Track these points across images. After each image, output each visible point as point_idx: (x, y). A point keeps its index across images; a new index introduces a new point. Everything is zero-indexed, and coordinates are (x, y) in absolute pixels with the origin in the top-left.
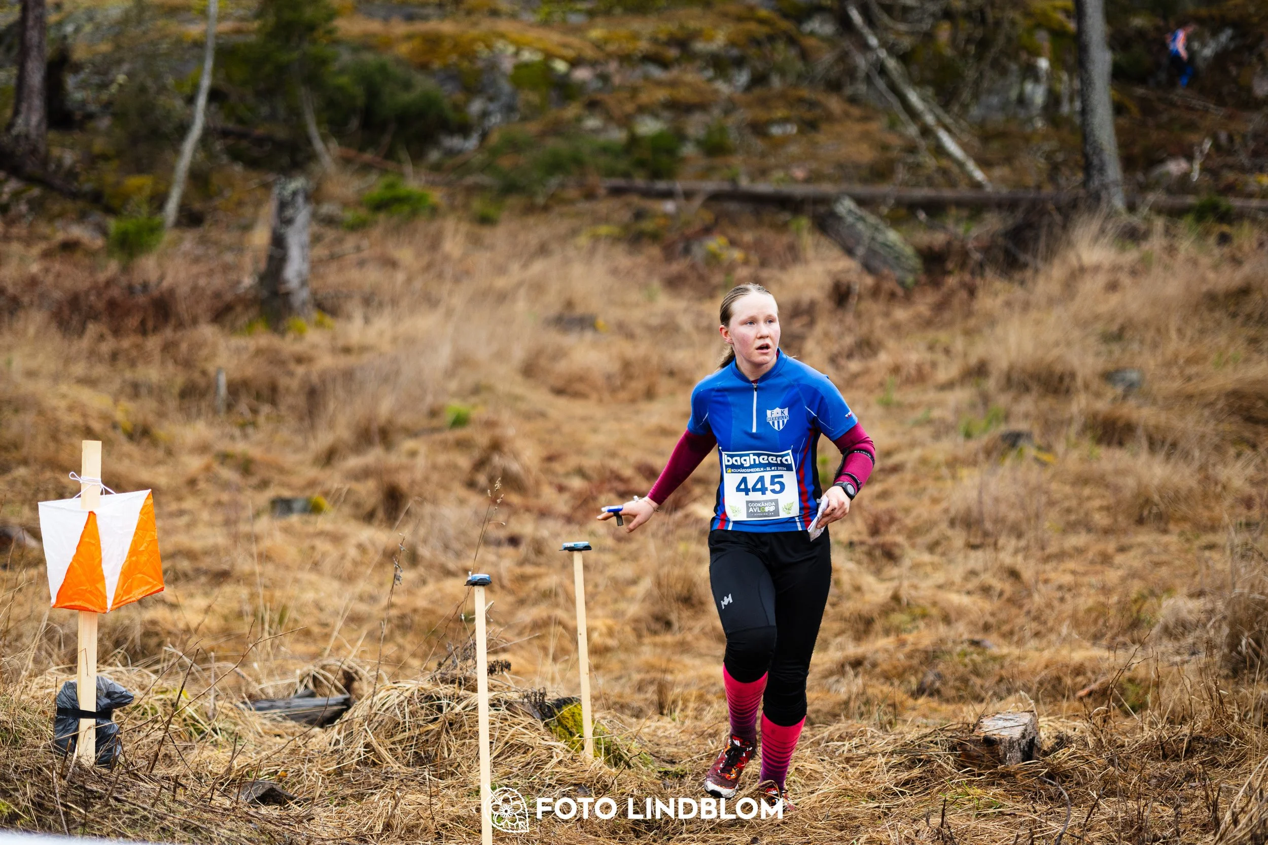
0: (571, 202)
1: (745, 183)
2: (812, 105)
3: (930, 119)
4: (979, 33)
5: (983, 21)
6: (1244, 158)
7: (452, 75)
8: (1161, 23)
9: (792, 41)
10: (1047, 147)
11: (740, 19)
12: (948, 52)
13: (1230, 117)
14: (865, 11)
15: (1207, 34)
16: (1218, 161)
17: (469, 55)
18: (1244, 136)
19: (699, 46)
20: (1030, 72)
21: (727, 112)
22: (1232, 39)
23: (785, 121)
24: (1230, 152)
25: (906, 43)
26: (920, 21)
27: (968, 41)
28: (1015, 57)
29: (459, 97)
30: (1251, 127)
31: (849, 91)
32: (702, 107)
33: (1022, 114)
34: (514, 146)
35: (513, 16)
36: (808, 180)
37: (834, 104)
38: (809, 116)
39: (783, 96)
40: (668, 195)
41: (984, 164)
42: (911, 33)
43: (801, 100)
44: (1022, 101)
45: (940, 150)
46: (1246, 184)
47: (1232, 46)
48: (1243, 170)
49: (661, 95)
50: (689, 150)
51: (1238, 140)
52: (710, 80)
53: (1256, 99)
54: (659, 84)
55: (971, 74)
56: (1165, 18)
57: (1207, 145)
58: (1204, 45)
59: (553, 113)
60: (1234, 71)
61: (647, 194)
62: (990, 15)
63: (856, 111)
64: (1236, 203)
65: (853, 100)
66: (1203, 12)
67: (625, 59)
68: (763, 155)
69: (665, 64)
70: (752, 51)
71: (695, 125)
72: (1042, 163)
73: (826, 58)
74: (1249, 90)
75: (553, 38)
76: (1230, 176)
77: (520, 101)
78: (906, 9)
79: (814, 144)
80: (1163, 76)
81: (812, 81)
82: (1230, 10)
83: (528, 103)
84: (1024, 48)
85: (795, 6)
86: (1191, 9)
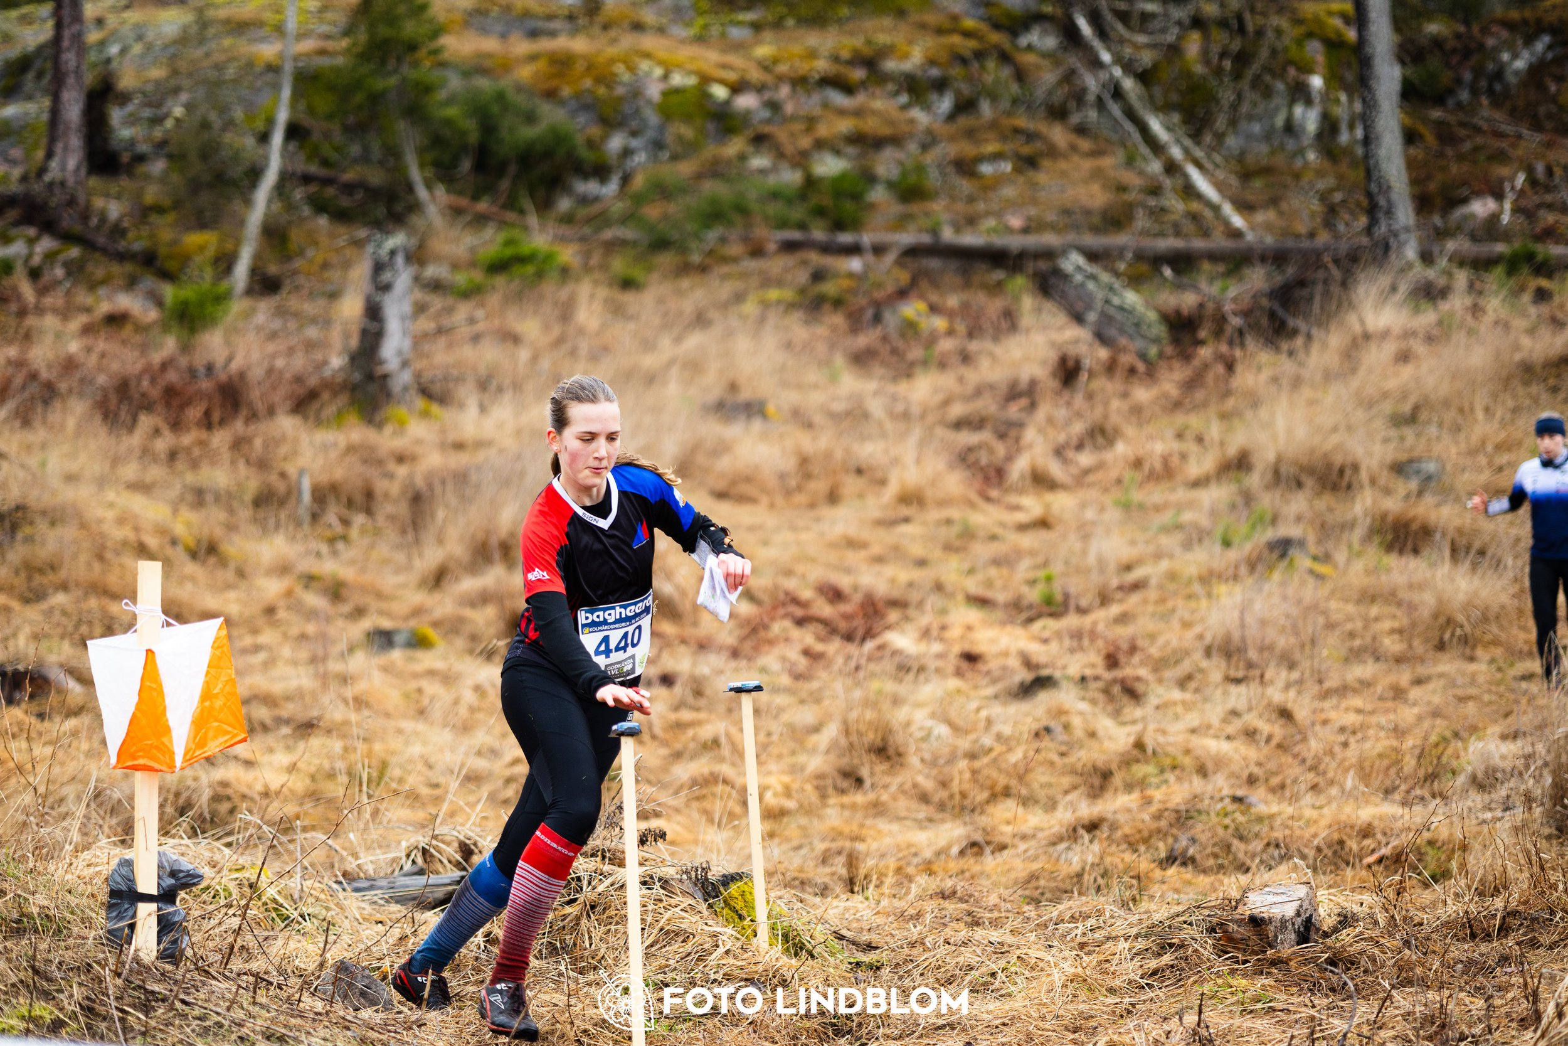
0: (735, 260)
1: (948, 235)
2: (1031, 136)
3: (1176, 153)
4: (1236, 45)
5: (1242, 29)
6: (1565, 195)
7: (587, 104)
8: (1462, 29)
9: (1005, 57)
10: (1321, 185)
11: (940, 31)
12: (1199, 69)
13: (1549, 145)
14: (1095, 19)
15: (1519, 42)
16: (1532, 199)
17: (606, 79)
18: (1565, 168)
19: (890, 65)
20: (1300, 92)
21: (925, 147)
22: (1550, 47)
23: (997, 157)
24: (1548, 189)
25: (1147, 58)
26: (1164, 30)
27: (1223, 55)
28: (1281, 74)
29: (595, 131)
31: (1075, 119)
32: (896, 141)
33: (1291, 144)
34: (662, 191)
35: (661, 30)
36: (1026, 230)
37: (1058, 135)
38: (1026, 150)
39: (994, 125)
40: (854, 250)
41: (1244, 207)
42: (1153, 46)
43: (1017, 131)
44: (1290, 128)
45: (1189, 191)
47: (1550, 56)
48: (1564, 209)
49: (844, 126)
50: (878, 195)
51: (1558, 173)
52: (904, 108)
54: (842, 112)
55: (1227, 96)
56: (1467, 22)
57: (1521, 179)
58: (1515, 56)
59: (711, 150)
60: (1552, 87)
61: (827, 249)
62: (1250, 23)
63: (1085, 144)
64: (1554, 250)
65: (1081, 130)
66: (1514, 15)
67: (800, 82)
68: (971, 200)
69: (848, 89)
70: (956, 71)
71: (886, 164)
72: (1316, 205)
73: (1047, 78)
75: (710, 58)
76: (1548, 218)
77: (669, 138)
78: (1146, 17)
79: (1034, 185)
80: (1464, 95)
81: (1030, 108)
82: (1547, 11)
83: (680, 138)
84: (1290, 62)
85: (1009, 15)
86: (1499, 11)
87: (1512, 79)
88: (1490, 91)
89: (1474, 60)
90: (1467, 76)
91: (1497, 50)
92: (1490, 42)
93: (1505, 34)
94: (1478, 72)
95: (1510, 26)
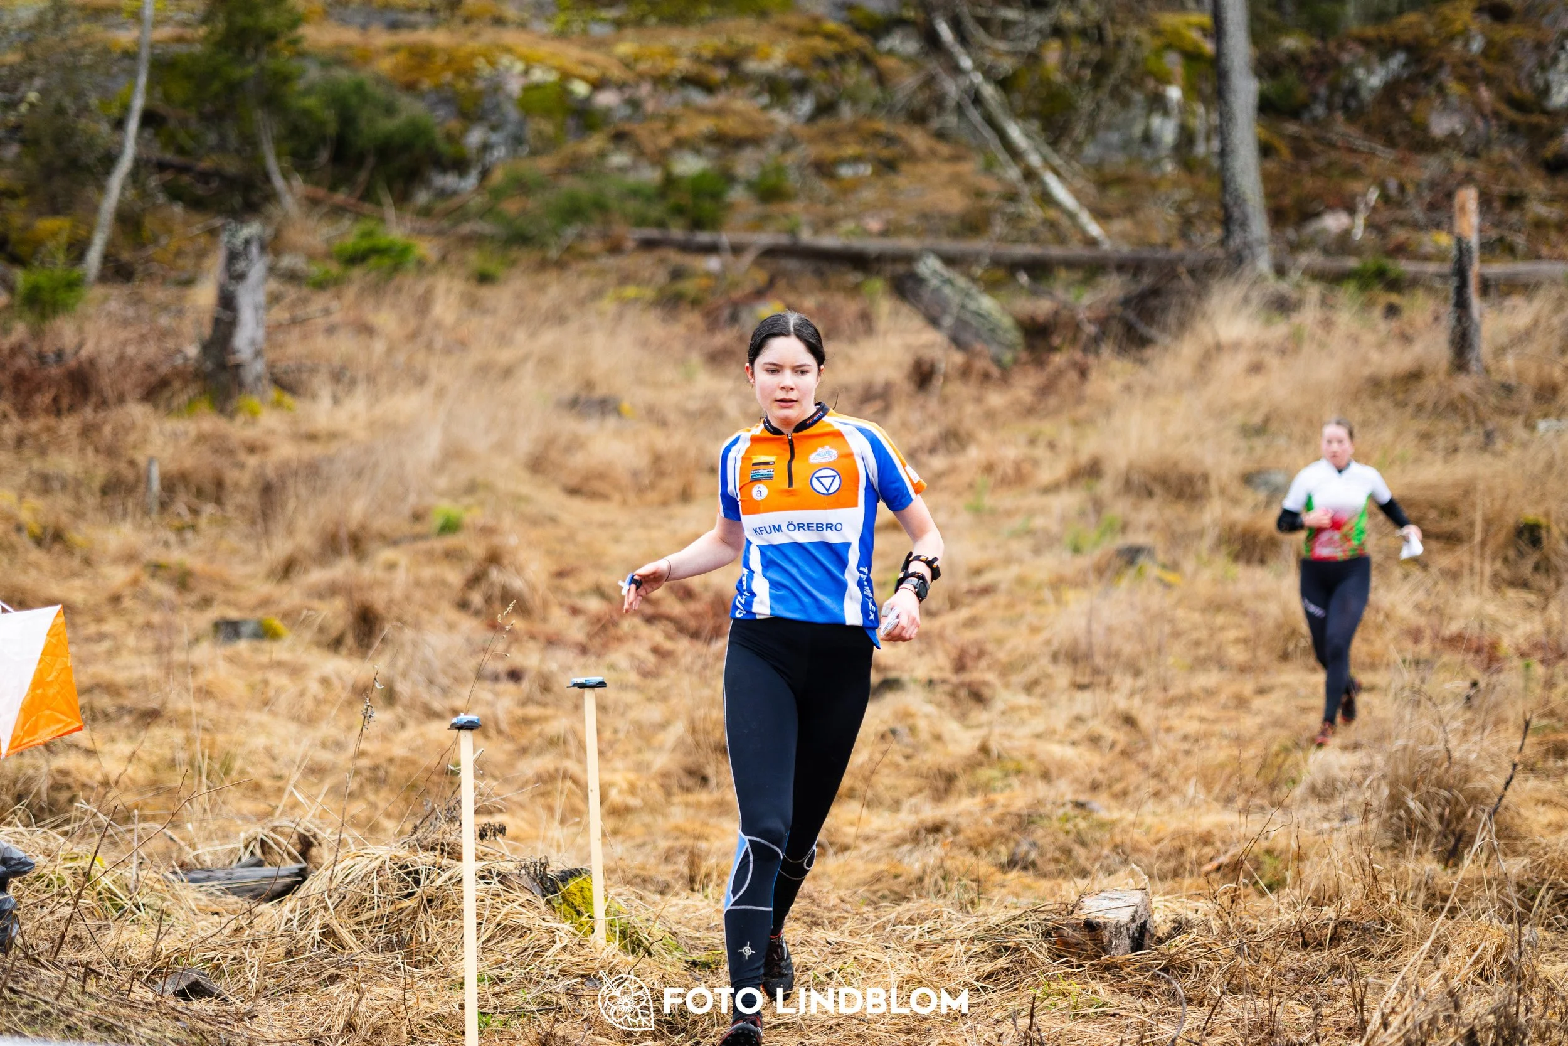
0: (592, 256)
1: (806, 237)
2: (891, 140)
3: (1035, 160)
4: (1095, 54)
5: (1101, 40)
6: (1417, 212)
7: (447, 98)
8: (1317, 43)
9: (866, 61)
10: (1179, 195)
11: (802, 33)
12: (1058, 77)
13: (1402, 162)
14: (956, 25)
15: (1374, 58)
16: (1385, 215)
17: (467, 73)
18: (1418, 186)
19: (751, 66)
20: (1158, 103)
21: (785, 148)
22: (1405, 65)
23: (856, 160)
24: (1401, 205)
25: (1007, 65)
26: (1024, 38)
27: (1083, 64)
28: (1138, 84)
29: (454, 125)
30: (1425, 175)
31: (935, 123)
32: (755, 141)
33: (1148, 155)
34: (521, 186)
35: (522, 26)
36: (884, 233)
37: (918, 139)
38: (886, 153)
39: (853, 128)
40: (712, 249)
41: (1101, 215)
42: (1014, 54)
43: (877, 135)
44: (1148, 139)
45: (1046, 199)
46: (1420, 244)
47: (1405, 75)
48: (1416, 226)
49: (705, 125)
50: (737, 195)
51: (1411, 190)
52: (765, 108)
53: (1433, 139)
54: (702, 112)
55: (1085, 105)
56: (1323, 38)
57: (1373, 195)
58: (1370, 71)
59: (570, 147)
60: (1406, 104)
61: (685, 248)
62: (1110, 33)
63: (944, 149)
64: (1405, 267)
65: (941, 135)
66: (1370, 32)
67: (661, 81)
68: (830, 202)
69: (709, 88)
70: (817, 73)
71: (746, 165)
72: (1171, 216)
73: (907, 82)
74: (1424, 128)
75: (571, 54)
76: (1400, 234)
77: (529, 133)
78: (1006, 24)
79: (893, 189)
80: (1319, 110)
81: (890, 111)
82: (1403, 29)
83: (540, 133)
84: (1149, 73)
85: (870, 18)
86: (1355, 27)
87: (1365, 95)
88: (1345, 108)
89: (1331, 75)
90: (1322, 91)
91: (1352, 66)
92: (1346, 58)
93: (1360, 50)
94: (1334, 88)
95: (1365, 42)
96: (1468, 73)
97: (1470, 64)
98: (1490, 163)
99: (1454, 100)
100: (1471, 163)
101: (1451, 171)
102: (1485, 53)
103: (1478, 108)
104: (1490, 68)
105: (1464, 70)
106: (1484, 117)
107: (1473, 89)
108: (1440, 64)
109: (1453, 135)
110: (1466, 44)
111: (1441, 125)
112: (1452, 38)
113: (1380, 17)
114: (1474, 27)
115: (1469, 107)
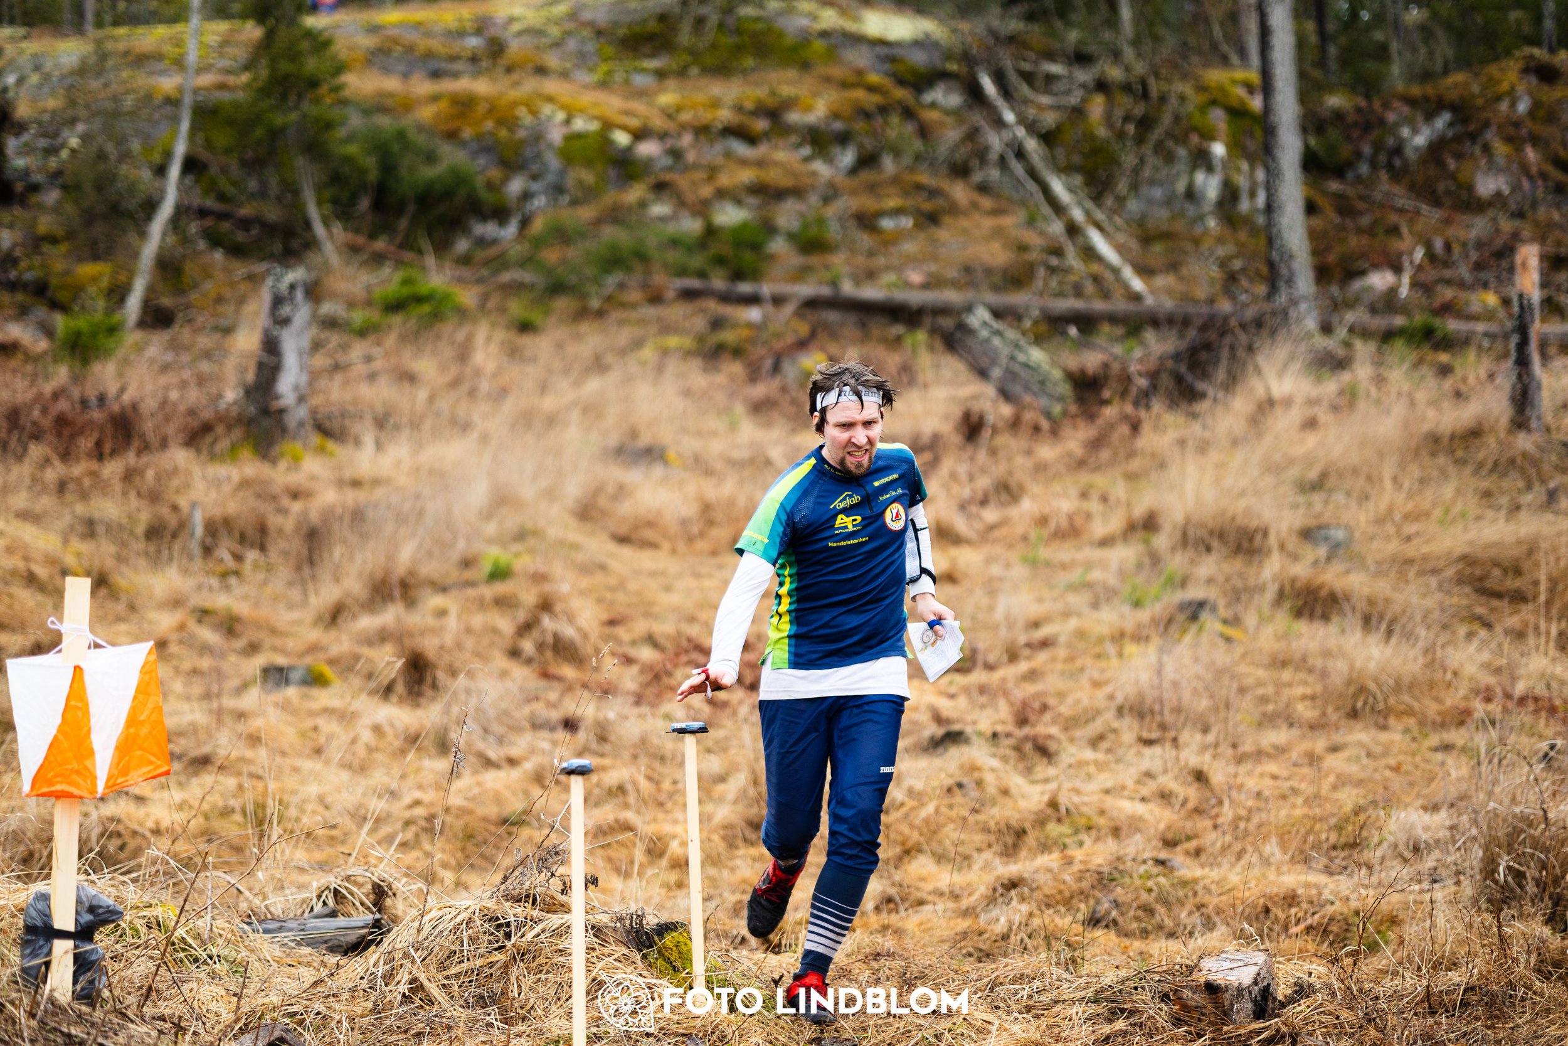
0: (633, 306)
1: (848, 288)
2: (933, 193)
3: (1078, 214)
4: (1139, 110)
5: (1145, 95)
6: (1464, 271)
7: (487, 146)
8: (1362, 102)
9: (908, 113)
10: (1221, 252)
11: (844, 85)
12: (1102, 132)
13: (1448, 221)
14: (999, 78)
15: (1420, 118)
16: (1431, 274)
17: (508, 121)
18: (1464, 245)
19: (794, 117)
20: (1202, 159)
21: (827, 200)
22: (1451, 124)
23: (898, 212)
24: (1446, 264)
25: (1050, 119)
26: (1068, 93)
27: (1127, 119)
28: (1183, 140)
29: (495, 173)
30: (1473, 234)
31: (977, 177)
32: (797, 192)
33: (1191, 211)
34: (561, 235)
35: (565, 75)
36: (925, 286)
37: (960, 192)
38: (927, 206)
39: (896, 181)
40: (753, 300)
41: (1144, 271)
42: (1057, 108)
43: (919, 187)
44: (1191, 195)
45: (1089, 253)
46: (1467, 303)
47: (1450, 134)
48: (1462, 285)
49: (746, 176)
50: (778, 246)
51: (1457, 249)
52: (807, 160)
53: (1479, 199)
54: (744, 162)
55: (1129, 160)
56: (1368, 97)
57: (1419, 254)
58: (1415, 131)
59: (610, 197)
60: (1452, 164)
61: (726, 298)
62: (1154, 88)
63: (986, 203)
64: (1453, 325)
65: (983, 188)
66: (1416, 90)
67: (702, 131)
68: (871, 254)
69: (751, 139)
70: (859, 125)
71: (788, 215)
72: (1215, 272)
73: (951, 135)
74: (1470, 188)
75: (612, 104)
76: (1447, 293)
77: (570, 181)
78: (1050, 78)
79: (934, 242)
80: (1364, 169)
81: (933, 165)
82: (1448, 89)
83: (580, 182)
84: (1195, 129)
85: (914, 72)
86: (1400, 86)
87: (1410, 154)
88: (1390, 167)
89: (1375, 133)
90: (1367, 149)
91: (1397, 125)
92: (1391, 117)
93: (1406, 109)
94: (1378, 146)
95: (1411, 102)
96: (1514, 134)
97: (1517, 125)
98: (1536, 224)
99: (1501, 161)
100: (1517, 223)
101: (1498, 231)
102: (1532, 113)
103: (1524, 168)
104: (1537, 128)
105: (1511, 131)
106: (1530, 178)
107: (1519, 149)
108: (1486, 124)
109: (1498, 194)
110: (1513, 105)
111: (1487, 185)
112: (1498, 98)
113: (1426, 76)
114: (1521, 88)
115: (1515, 167)
